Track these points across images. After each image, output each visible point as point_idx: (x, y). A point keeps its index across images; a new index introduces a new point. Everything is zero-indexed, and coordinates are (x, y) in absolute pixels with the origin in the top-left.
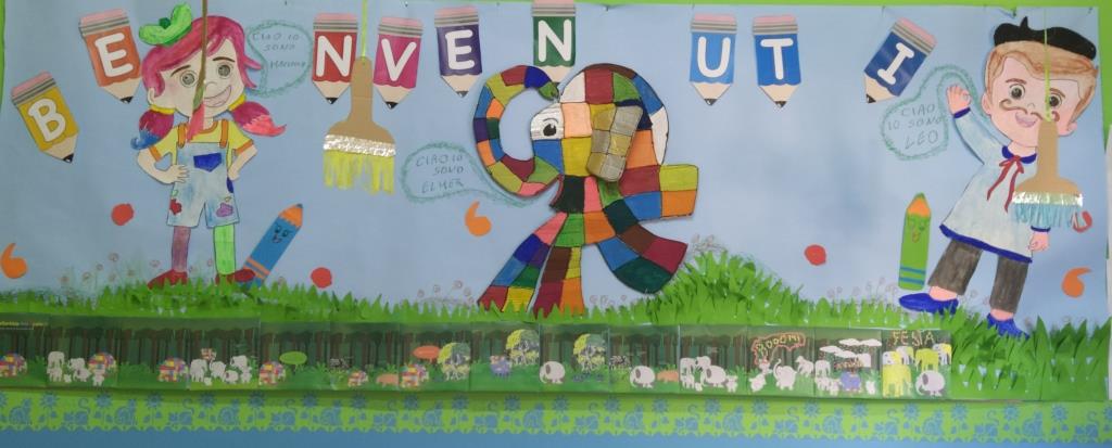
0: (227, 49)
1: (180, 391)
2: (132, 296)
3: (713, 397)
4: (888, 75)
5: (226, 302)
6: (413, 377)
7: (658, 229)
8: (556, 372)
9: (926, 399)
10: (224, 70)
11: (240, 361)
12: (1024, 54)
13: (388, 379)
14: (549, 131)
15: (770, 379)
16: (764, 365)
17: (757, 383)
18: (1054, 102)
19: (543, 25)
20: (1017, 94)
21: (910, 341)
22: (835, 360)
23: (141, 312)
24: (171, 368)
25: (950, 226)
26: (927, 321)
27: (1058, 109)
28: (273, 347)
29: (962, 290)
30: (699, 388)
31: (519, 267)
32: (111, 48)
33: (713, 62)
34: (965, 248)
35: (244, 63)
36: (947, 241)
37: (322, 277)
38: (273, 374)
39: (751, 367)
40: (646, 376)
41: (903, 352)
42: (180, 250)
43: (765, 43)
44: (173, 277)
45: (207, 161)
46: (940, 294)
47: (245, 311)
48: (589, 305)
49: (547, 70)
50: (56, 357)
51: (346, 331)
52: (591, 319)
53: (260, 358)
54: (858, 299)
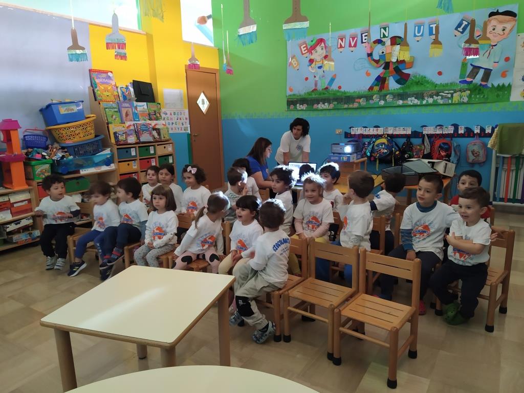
0: (323, 45)
1: (317, 110)
2: (309, 94)
3: (415, 106)
4: (460, 29)
5: (324, 94)
6: (356, 105)
7: (406, 71)
8: (382, 103)
9: (463, 103)
10: (322, 49)
11: (326, 104)
12: (496, 19)
13: (351, 106)
14: (383, 53)
15: (427, 101)
16: (426, 98)
17: (424, 102)
18: (504, 30)
19: (382, 29)
20: (494, 29)
21: (460, 91)
22: (442, 96)
23: (310, 96)
24: (315, 106)
25: (473, 64)
26: (465, 86)
27: (504, 32)
28: (332, 101)
29: (474, 79)
30: (412, 104)
31: (376, 82)
32: (304, 48)
33: (419, 32)
34: (476, 69)
35: (326, 47)
36: (472, 67)
37: (340, 87)
38: (332, 106)
39: (423, 99)
40: (401, 102)
41: (458, 93)
42: (316, 85)
43: (431, 26)
44: (315, 90)
45: (320, 67)
46: (469, 80)
47: (327, 95)
48: (390, 89)
49: (383, 39)
50: (298, 105)
51: (344, 97)
52: (390, 92)
53: (330, 103)
54: (449, 82)
